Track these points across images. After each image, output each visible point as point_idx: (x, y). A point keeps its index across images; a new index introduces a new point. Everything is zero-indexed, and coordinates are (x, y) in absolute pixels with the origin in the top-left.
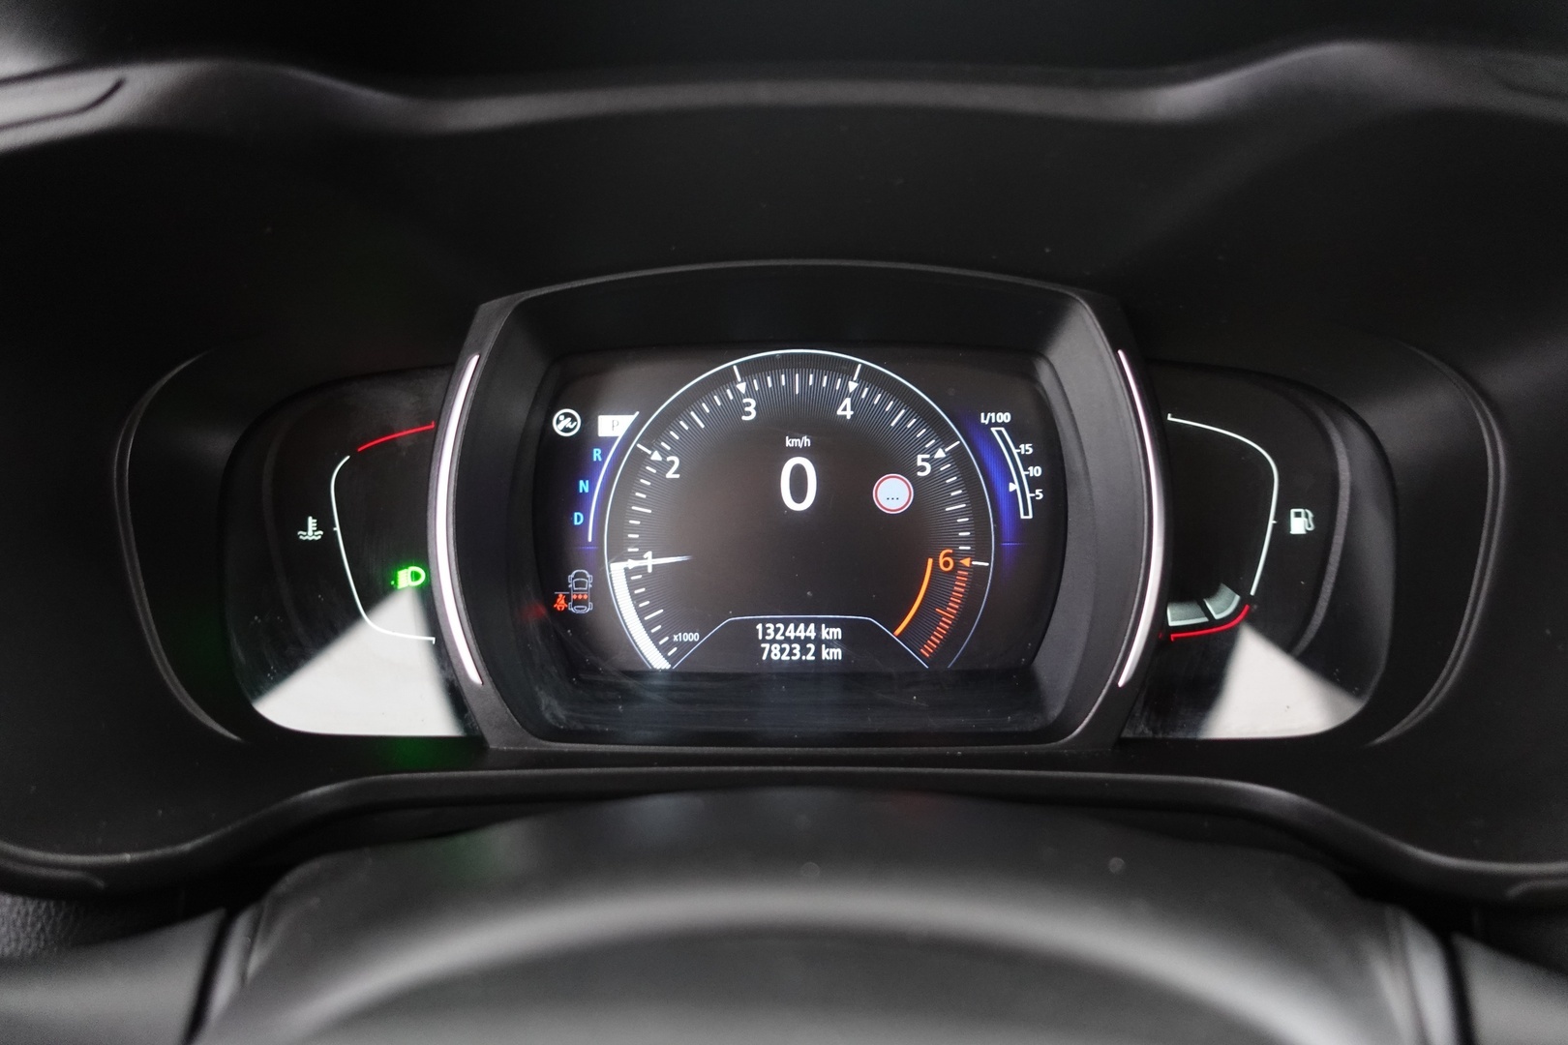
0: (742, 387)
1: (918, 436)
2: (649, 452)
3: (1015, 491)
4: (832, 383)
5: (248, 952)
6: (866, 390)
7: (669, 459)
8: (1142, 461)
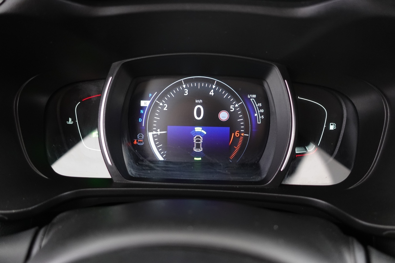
0: (184, 86)
1: (231, 100)
2: (159, 103)
3: (256, 116)
4: (208, 85)
5: (42, 240)
6: (217, 88)
7: (165, 105)
8: (290, 110)
